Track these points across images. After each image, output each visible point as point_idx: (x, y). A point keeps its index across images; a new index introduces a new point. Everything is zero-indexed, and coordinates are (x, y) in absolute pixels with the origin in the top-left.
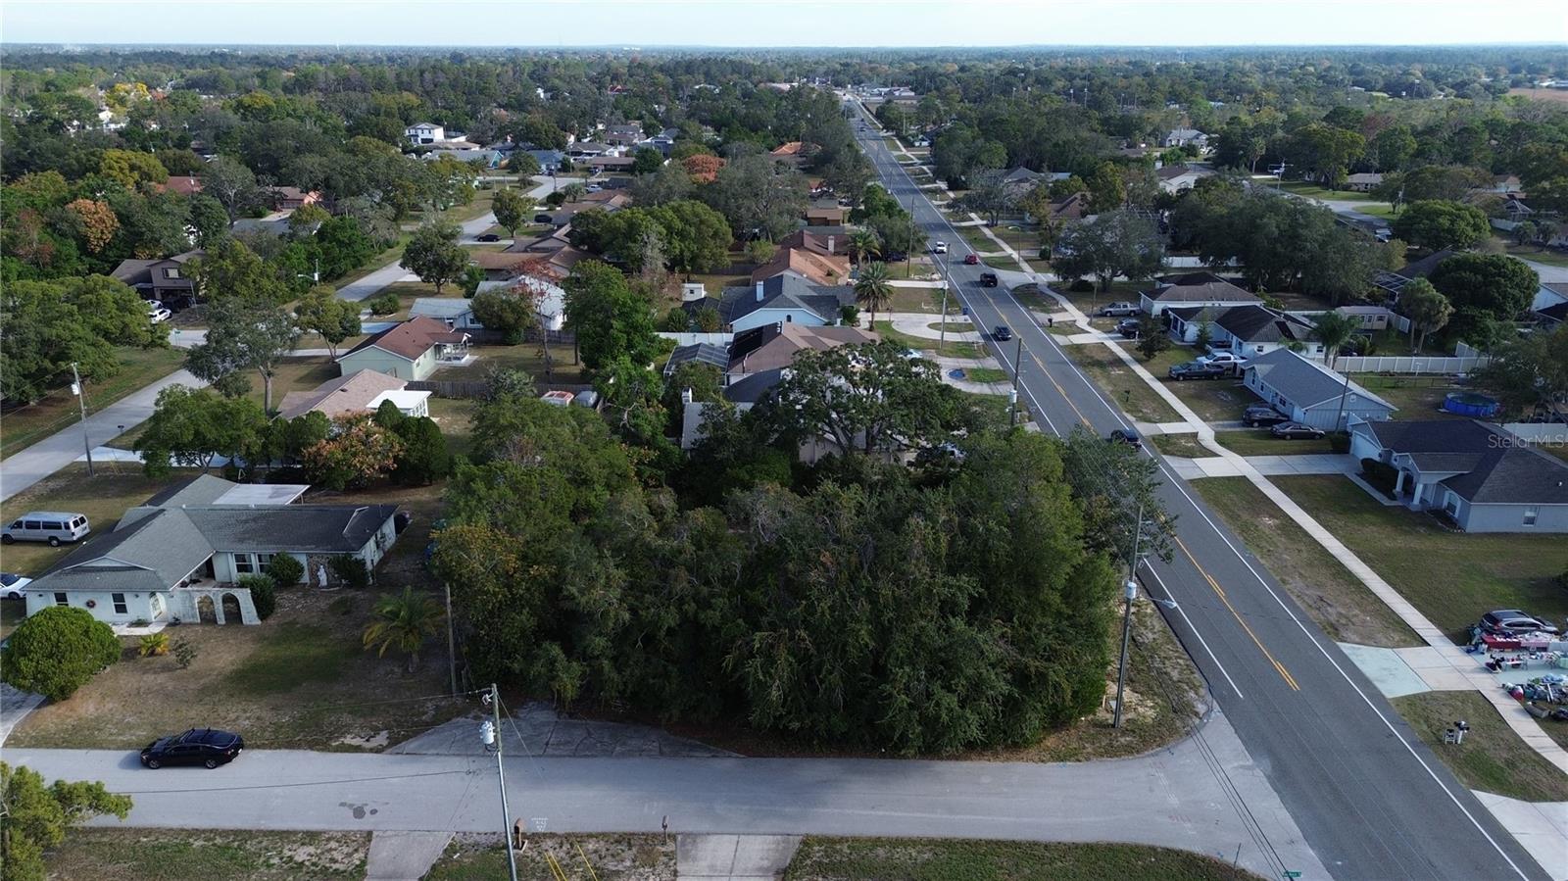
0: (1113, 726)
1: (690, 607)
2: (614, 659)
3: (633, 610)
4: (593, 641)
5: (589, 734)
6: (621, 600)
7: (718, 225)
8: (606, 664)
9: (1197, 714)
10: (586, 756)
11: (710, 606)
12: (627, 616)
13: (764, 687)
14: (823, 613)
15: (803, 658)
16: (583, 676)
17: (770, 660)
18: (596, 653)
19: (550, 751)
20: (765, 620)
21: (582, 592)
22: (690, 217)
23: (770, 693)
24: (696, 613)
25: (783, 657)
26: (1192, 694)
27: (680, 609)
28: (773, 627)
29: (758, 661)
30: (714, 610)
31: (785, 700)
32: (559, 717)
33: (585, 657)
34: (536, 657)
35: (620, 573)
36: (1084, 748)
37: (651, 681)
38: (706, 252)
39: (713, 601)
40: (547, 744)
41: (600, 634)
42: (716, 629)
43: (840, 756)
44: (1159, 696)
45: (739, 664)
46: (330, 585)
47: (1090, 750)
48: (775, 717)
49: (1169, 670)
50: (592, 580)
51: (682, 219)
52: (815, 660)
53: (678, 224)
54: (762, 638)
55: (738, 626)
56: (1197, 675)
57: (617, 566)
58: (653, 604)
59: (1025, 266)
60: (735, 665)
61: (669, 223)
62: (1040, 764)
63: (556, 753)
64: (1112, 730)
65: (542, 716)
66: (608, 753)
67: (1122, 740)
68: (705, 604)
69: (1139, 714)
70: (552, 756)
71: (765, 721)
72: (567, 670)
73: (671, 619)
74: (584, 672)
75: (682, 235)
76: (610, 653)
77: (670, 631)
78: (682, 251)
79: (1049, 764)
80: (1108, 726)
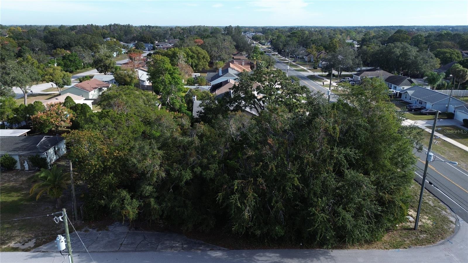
0: (414, 229)
1: (198, 170)
2: (157, 198)
3: (168, 172)
4: (145, 188)
5: (145, 238)
6: (161, 166)
7: (204, 54)
8: (152, 200)
9: (452, 222)
10: (142, 251)
11: (209, 168)
12: (164, 175)
13: (240, 211)
14: (272, 169)
15: (262, 194)
16: (140, 208)
17: (243, 196)
18: (147, 194)
19: (122, 248)
20: (239, 174)
21: (139, 161)
22: (195, 51)
23: (244, 215)
24: (201, 172)
25: (251, 194)
26: (444, 212)
27: (193, 171)
28: (243, 178)
29: (237, 196)
30: (211, 170)
31: (252, 217)
32: (130, 230)
33: (141, 197)
34: (115, 197)
35: (160, 152)
36: (405, 241)
37: (177, 209)
38: (201, 63)
39: (210, 166)
40: (121, 244)
41: (149, 185)
42: (212, 180)
43: (279, 248)
44: (429, 214)
45: (226, 197)
46: (30, 170)
47: (408, 242)
48: (246, 228)
49: (427, 201)
50: (145, 156)
51: (192, 52)
52: (268, 196)
53: (191, 53)
54: (238, 183)
55: (224, 177)
56: (441, 203)
57: (159, 149)
58: (178, 168)
59: (309, 71)
60: (223, 199)
61: (188, 53)
62: (386, 250)
63: (126, 249)
64: (414, 231)
65: (121, 229)
66: (154, 249)
67: (422, 236)
68: (205, 168)
69: (424, 223)
70: (123, 251)
71: (241, 230)
72: (131, 204)
73: (188, 175)
74: (140, 205)
75: (192, 57)
76: (155, 195)
77: (187, 183)
78: (192, 63)
79: (390, 250)
80: (411, 229)
